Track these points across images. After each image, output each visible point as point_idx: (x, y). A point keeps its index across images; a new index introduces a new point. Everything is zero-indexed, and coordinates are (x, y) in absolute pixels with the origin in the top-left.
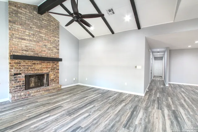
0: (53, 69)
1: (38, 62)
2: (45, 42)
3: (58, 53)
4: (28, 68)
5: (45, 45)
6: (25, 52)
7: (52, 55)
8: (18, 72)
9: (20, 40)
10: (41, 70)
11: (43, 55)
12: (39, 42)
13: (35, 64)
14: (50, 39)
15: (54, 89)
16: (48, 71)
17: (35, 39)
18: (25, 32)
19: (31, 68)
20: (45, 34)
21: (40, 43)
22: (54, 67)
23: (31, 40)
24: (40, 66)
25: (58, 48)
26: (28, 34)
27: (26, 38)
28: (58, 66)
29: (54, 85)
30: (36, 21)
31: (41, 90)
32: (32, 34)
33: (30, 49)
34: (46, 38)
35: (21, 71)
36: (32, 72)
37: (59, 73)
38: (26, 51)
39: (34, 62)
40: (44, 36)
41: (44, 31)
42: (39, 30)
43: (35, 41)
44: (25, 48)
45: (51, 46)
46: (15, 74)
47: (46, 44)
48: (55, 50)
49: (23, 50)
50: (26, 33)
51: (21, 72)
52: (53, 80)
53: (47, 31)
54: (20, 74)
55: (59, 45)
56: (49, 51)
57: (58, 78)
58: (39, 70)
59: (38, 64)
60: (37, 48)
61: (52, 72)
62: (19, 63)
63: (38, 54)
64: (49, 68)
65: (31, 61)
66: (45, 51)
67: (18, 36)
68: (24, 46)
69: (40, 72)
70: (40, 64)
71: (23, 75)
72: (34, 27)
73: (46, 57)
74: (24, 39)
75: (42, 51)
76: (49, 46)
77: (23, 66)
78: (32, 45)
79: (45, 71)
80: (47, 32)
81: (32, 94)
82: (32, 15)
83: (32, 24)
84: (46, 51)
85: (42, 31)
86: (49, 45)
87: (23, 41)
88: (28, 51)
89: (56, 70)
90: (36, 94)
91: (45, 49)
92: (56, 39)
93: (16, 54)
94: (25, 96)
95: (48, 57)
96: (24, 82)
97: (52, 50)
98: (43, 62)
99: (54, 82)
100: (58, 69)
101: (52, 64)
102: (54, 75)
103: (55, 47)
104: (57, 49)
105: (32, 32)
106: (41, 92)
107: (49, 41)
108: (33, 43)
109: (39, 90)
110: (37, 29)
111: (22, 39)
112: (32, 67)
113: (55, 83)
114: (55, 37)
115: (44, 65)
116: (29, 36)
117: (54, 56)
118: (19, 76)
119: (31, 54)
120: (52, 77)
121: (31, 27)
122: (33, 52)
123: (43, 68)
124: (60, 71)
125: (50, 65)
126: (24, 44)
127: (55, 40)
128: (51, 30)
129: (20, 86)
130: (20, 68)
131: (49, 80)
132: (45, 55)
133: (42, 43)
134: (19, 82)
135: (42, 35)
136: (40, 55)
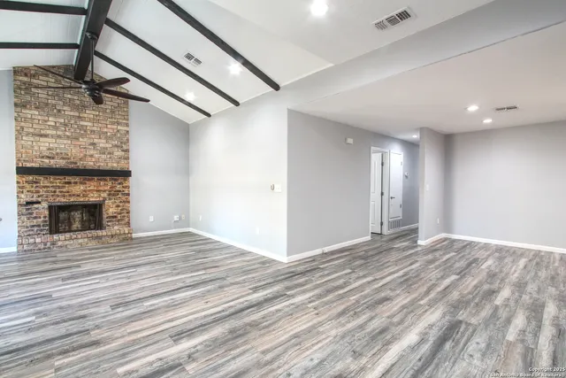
0: (113, 194)
1: (77, 179)
2: (93, 136)
3: (127, 158)
4: (55, 192)
5: (94, 144)
6: (47, 161)
7: (110, 165)
8: (34, 199)
9: (37, 138)
10: (84, 196)
11: (89, 164)
12: (77, 139)
13: (69, 183)
14: (105, 130)
15: (112, 236)
16: (101, 199)
17: (67, 134)
18: (46, 121)
19: (61, 192)
20: (95, 120)
21: (81, 139)
22: (117, 189)
23: (59, 137)
24: (82, 188)
25: (125, 147)
26: (53, 124)
27: (48, 132)
28: (128, 187)
29: (116, 228)
30: (69, 96)
31: (79, 236)
32: (61, 123)
33: (57, 154)
34: (95, 129)
35: (39, 196)
36: (63, 200)
37: (129, 202)
38: (49, 157)
39: (68, 179)
40: (90, 124)
41: (89, 114)
42: (77, 114)
43: (68, 137)
44: (46, 153)
45: (107, 145)
46: (28, 203)
47: (96, 141)
48: (118, 153)
49: (43, 157)
50: (49, 123)
51: (40, 199)
52: (116, 217)
53: (97, 113)
54: (39, 203)
55: (128, 140)
56: (103, 156)
57: (128, 213)
58: (78, 196)
59: (76, 183)
60: (75, 152)
61: (110, 199)
62: (36, 183)
63: (76, 163)
64: (105, 191)
65: (62, 177)
66: (92, 156)
67: (31, 130)
68: (45, 149)
69: (82, 199)
70: (81, 183)
71: (45, 205)
72: (65, 108)
73: (96, 168)
74: (46, 136)
75: (85, 156)
76: (102, 145)
77: (44, 187)
78: (63, 145)
79: (93, 198)
80: (96, 116)
81: (60, 243)
83: (61, 103)
84: (96, 156)
85: (86, 115)
86: (102, 143)
87: (42, 139)
88: (53, 158)
89: (122, 195)
90: (67, 242)
91: (92, 152)
92: (119, 128)
93: (29, 165)
94: (46, 245)
95: (101, 168)
96: (47, 219)
97: (110, 153)
98: (89, 180)
99: (118, 221)
100: (128, 195)
101: (110, 184)
102: (118, 206)
103: (117, 146)
104: (123, 151)
105: (63, 121)
106: (80, 241)
107: (101, 134)
108: (65, 142)
109: (74, 236)
110: (72, 113)
111: (41, 136)
112: (64, 190)
113: (119, 224)
114: (118, 124)
115: (92, 185)
116: (55, 128)
117: (115, 165)
118: (36, 206)
119: (60, 163)
120: (110, 209)
121: (59, 111)
122: (63, 158)
123: (89, 191)
124: (131, 198)
125: (107, 185)
126: (44, 145)
127: (118, 131)
128: (108, 111)
129: (39, 226)
130: (38, 192)
131: (105, 216)
132: (92, 163)
133: (85, 140)
134: (35, 218)
135: (86, 124)
136: (80, 165)
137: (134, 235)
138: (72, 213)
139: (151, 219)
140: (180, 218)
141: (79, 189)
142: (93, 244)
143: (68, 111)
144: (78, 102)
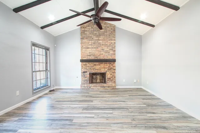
0: (110, 69)
1: (97, 63)
2: (102, 46)
3: (115, 54)
4: (91, 68)
5: (103, 49)
7: (108, 57)
8: (85, 71)
11: (101, 57)
13: (95, 65)
14: (107, 43)
15: (109, 87)
16: (105, 71)
17: (95, 46)
18: (89, 43)
19: (93, 68)
20: (103, 40)
21: (99, 48)
22: (111, 67)
23: (92, 48)
24: (99, 67)
25: (114, 50)
26: (91, 43)
28: (115, 66)
29: (110, 83)
30: (95, 32)
33: (92, 54)
34: (103, 43)
35: (87, 70)
36: (93, 71)
37: (115, 73)
38: (89, 56)
39: (95, 63)
40: (102, 42)
41: (101, 38)
42: (98, 39)
43: (95, 48)
44: (89, 54)
45: (108, 49)
46: (84, 72)
47: (104, 48)
48: (112, 52)
50: (90, 43)
52: (110, 79)
53: (104, 37)
54: (87, 72)
55: (115, 46)
56: (106, 54)
57: (115, 77)
58: (98, 70)
59: (97, 65)
60: (97, 53)
61: (108, 71)
62: (86, 65)
63: (97, 57)
64: (106, 68)
65: (93, 63)
66: (102, 54)
67: (85, 47)
69: (99, 71)
70: (99, 65)
71: (88, 73)
72: (94, 37)
73: (104, 59)
74: (89, 48)
75: (100, 54)
76: (106, 50)
77: (88, 66)
78: (93, 51)
79: (103, 71)
80: (104, 38)
81: (92, 87)
82: (93, 29)
83: (93, 35)
84: (104, 54)
85: (100, 38)
86: (106, 49)
87: (88, 49)
88: (91, 56)
89: (113, 70)
90: (94, 87)
91: (102, 53)
92: (112, 41)
93: (84, 59)
94: (88, 87)
96: (89, 78)
97: (108, 53)
98: (101, 64)
99: (111, 80)
100: (115, 70)
101: (108, 65)
102: (111, 74)
103: (111, 49)
104: (113, 51)
105: (93, 42)
106: (98, 87)
107: (106, 45)
108: (94, 49)
109: (96, 85)
110: (96, 39)
111: (87, 48)
112: (94, 67)
113: (112, 82)
114: (112, 40)
115: (102, 65)
116: (91, 45)
117: (110, 57)
118: (86, 73)
119: (92, 58)
120: (108, 76)
121: (92, 38)
122: (94, 56)
123: (102, 68)
124: (116, 71)
125: (107, 65)
126: (89, 51)
127: (111, 43)
128: (108, 35)
129: (87, 80)
130: (86, 68)
131: (106, 78)
132: (102, 57)
133: (100, 48)
134: (86, 77)
135: (100, 42)
136: (99, 58)
137: (117, 87)
138: (97, 76)
139: (124, 81)
140: (137, 81)
141: (98, 67)
142: (102, 89)
144: (98, 34)
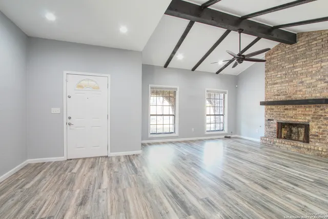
0: (317, 117)
1: (291, 107)
2: (302, 77)
4: (280, 114)
5: (302, 82)
6: (276, 97)
7: (314, 95)
8: (271, 118)
9: (273, 86)
10: (295, 118)
11: (299, 96)
12: (292, 81)
13: (287, 109)
14: (311, 70)
16: (307, 121)
17: (287, 79)
18: (277, 75)
19: (283, 115)
20: (302, 66)
21: (294, 81)
22: (319, 114)
23: (282, 82)
24: (294, 113)
25: (327, 79)
26: (280, 76)
27: (278, 81)
29: (317, 144)
30: (288, 56)
32: (283, 74)
33: (281, 92)
34: (303, 71)
36: (283, 120)
38: (278, 95)
39: (287, 107)
40: (300, 69)
41: (300, 62)
42: (292, 65)
43: (287, 81)
44: (276, 93)
45: (312, 81)
46: (269, 120)
47: (304, 80)
48: (322, 85)
49: (275, 96)
51: (273, 118)
52: (318, 136)
53: (305, 60)
54: (273, 120)
56: (309, 90)
58: (292, 117)
59: (290, 109)
60: (290, 90)
61: (313, 121)
62: (272, 109)
63: (291, 97)
64: (309, 115)
65: (283, 106)
66: (300, 91)
67: (271, 82)
68: (275, 91)
69: (294, 120)
70: (293, 109)
71: (275, 121)
72: (286, 64)
73: (303, 98)
74: (276, 83)
75: (296, 91)
76: (308, 82)
77: (275, 112)
78: (284, 87)
79: (301, 120)
80: (305, 62)
81: (277, 144)
82: (284, 52)
83: (284, 62)
84: (304, 90)
85: (297, 64)
86: (308, 80)
87: (275, 86)
88: (279, 95)
89: (324, 120)
91: (301, 88)
92: (323, 64)
93: (269, 100)
95: (307, 99)
96: (276, 129)
97: (313, 87)
98: (299, 107)
99: (320, 139)
101: (313, 109)
102: (320, 128)
103: (320, 80)
104: (325, 82)
105: (284, 72)
107: (308, 74)
108: (285, 85)
110: (290, 66)
112: (284, 113)
113: (320, 142)
114: (322, 61)
115: (300, 110)
116: (281, 78)
117: (318, 95)
118: (272, 121)
119: (282, 98)
121: (283, 67)
122: (284, 95)
123: (299, 114)
125: (311, 110)
127: (322, 67)
128: (314, 54)
129: (273, 132)
130: (272, 114)
131: (311, 133)
132: (301, 96)
133: (297, 80)
134: (271, 128)
135: (297, 70)
136: (294, 97)
138: (292, 128)
141: (291, 113)
143: (287, 66)
144: (293, 58)
